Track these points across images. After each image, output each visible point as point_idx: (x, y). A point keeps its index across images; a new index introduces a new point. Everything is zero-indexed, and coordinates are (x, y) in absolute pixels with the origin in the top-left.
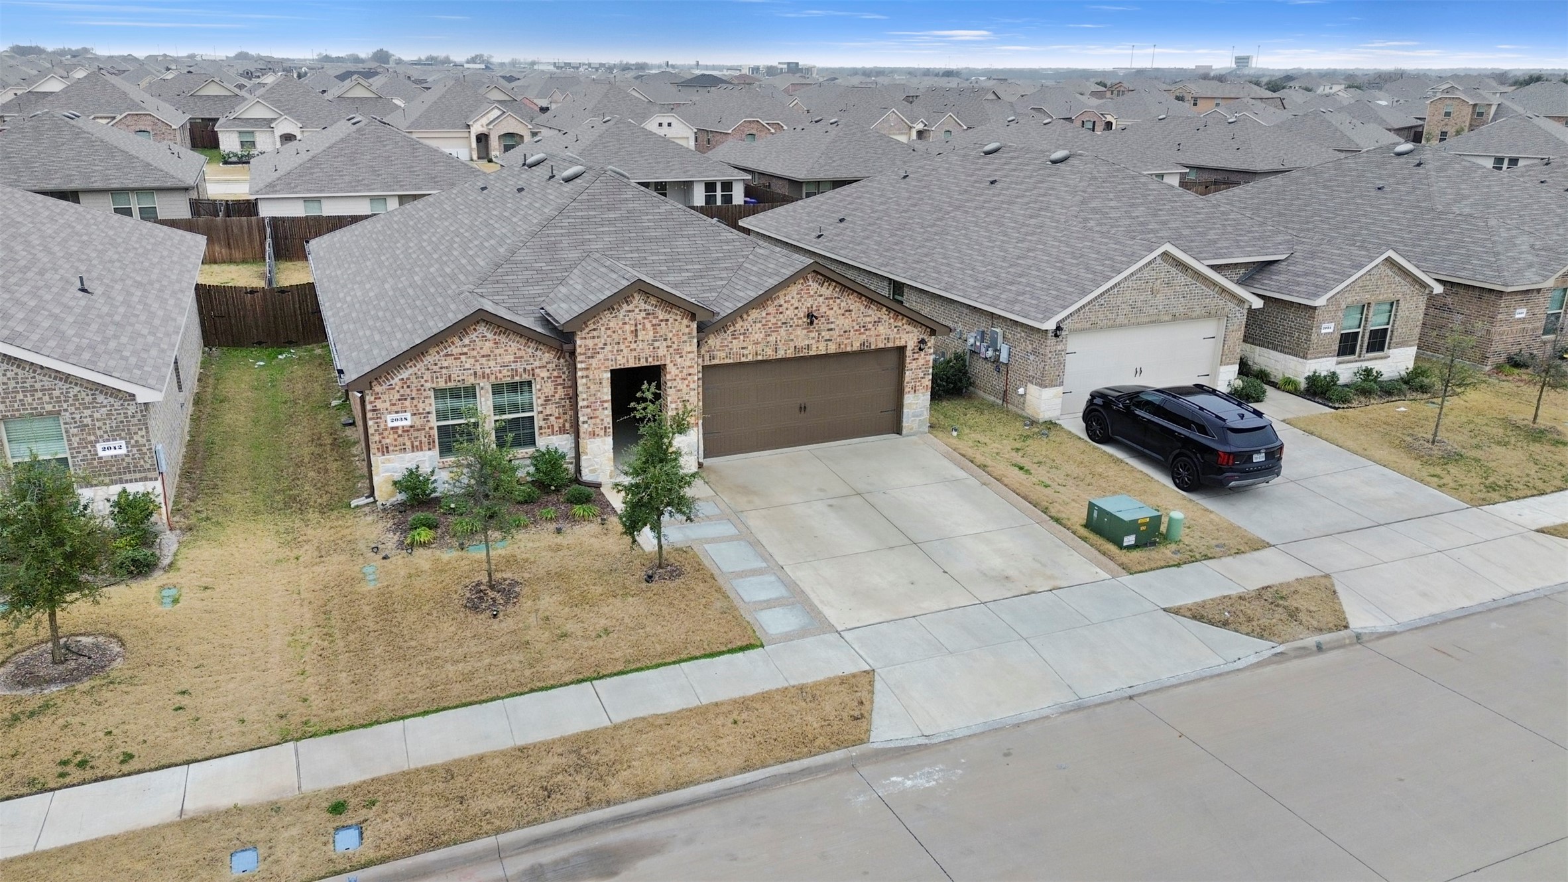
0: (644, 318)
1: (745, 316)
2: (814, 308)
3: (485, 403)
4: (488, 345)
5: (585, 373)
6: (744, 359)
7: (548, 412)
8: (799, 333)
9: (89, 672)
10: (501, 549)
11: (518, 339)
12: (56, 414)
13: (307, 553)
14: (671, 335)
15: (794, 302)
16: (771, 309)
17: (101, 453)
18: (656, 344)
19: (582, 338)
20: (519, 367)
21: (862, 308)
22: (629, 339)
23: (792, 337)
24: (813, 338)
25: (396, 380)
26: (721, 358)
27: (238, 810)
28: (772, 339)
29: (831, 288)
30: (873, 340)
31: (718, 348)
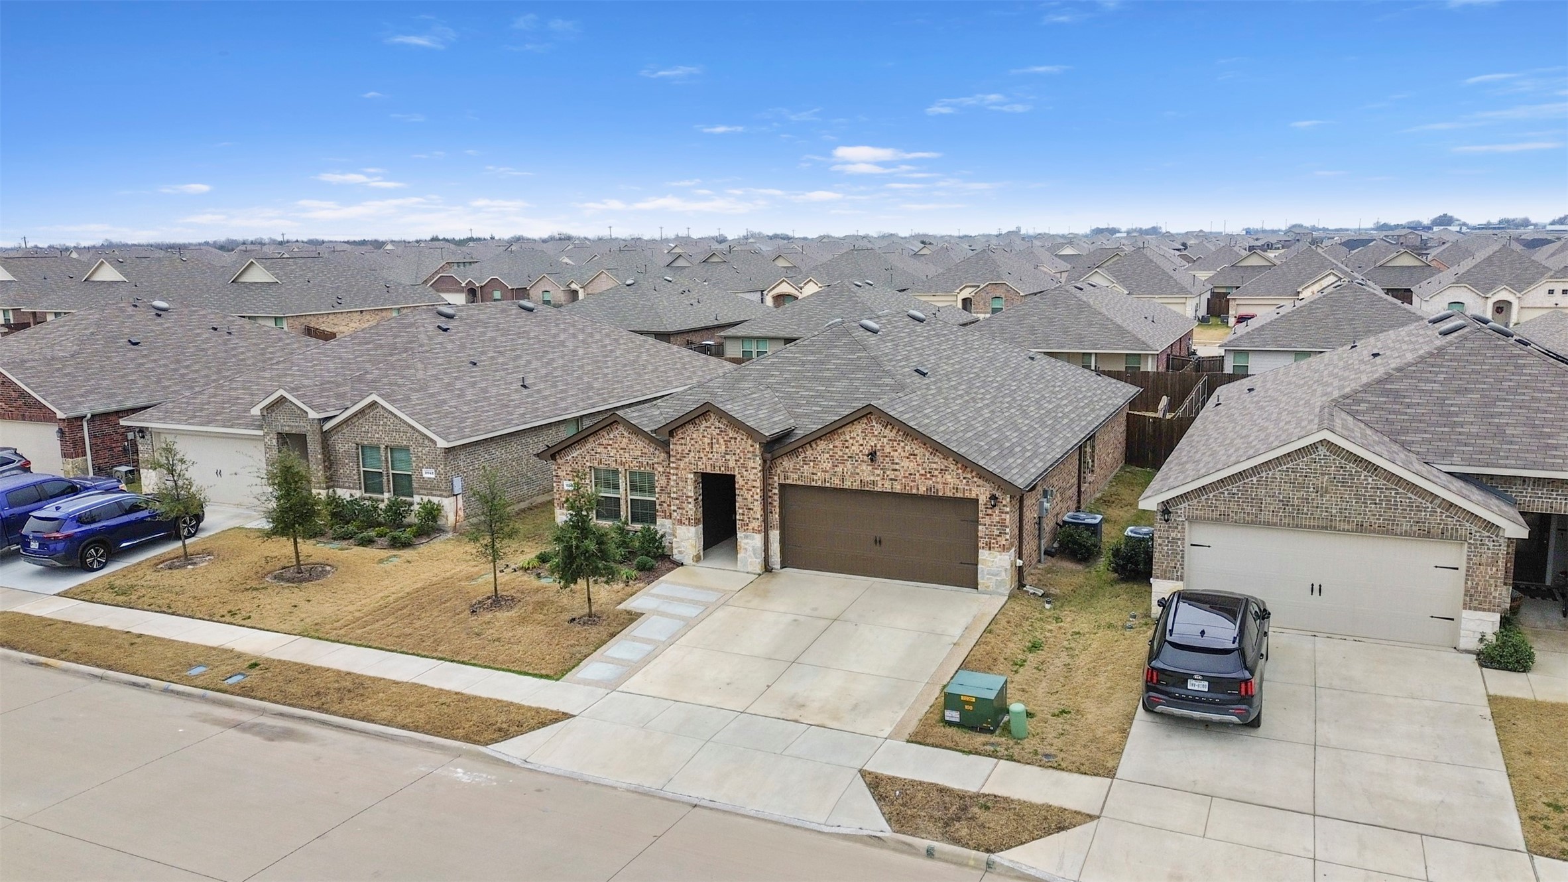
0: (718, 434)
1: (814, 446)
2: (879, 447)
3: (624, 485)
4: (625, 441)
5: (675, 472)
6: (813, 484)
7: (663, 500)
8: (864, 468)
9: (305, 581)
11: (643, 439)
12: (407, 448)
14: (739, 451)
15: (858, 439)
16: (837, 443)
17: (425, 475)
18: (728, 457)
19: (673, 444)
20: (644, 460)
21: (927, 454)
22: (707, 450)
23: (858, 471)
24: (878, 475)
25: (570, 457)
26: (794, 479)
28: (839, 469)
29: (895, 431)
30: (940, 486)
31: (792, 470)
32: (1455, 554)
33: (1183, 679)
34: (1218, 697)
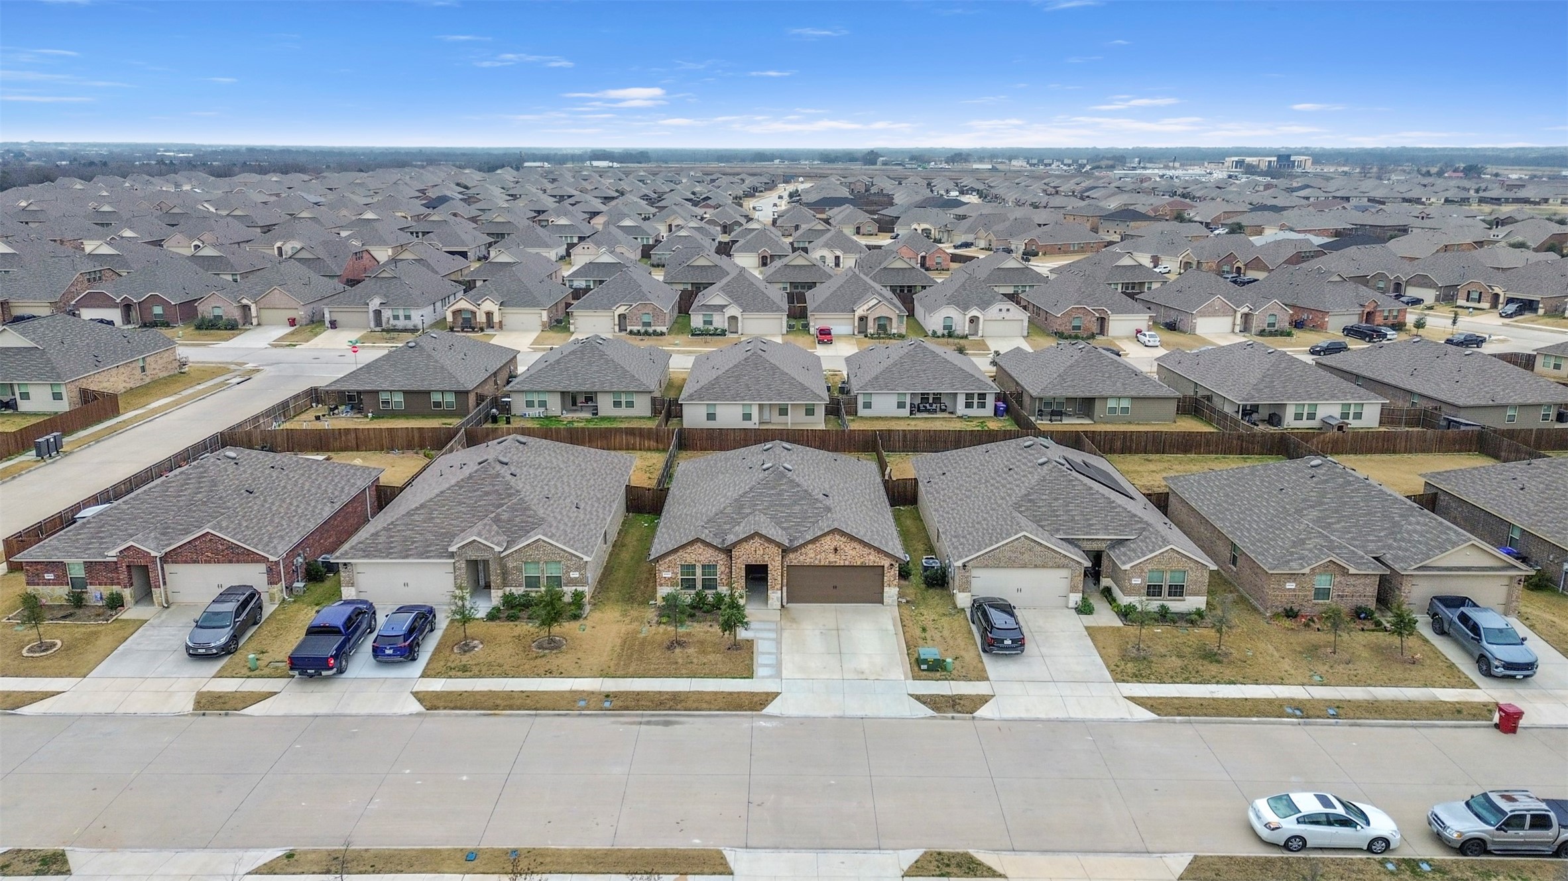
0: (759, 546)
1: (806, 547)
2: (838, 546)
3: (699, 571)
4: (701, 550)
5: (736, 565)
6: (805, 564)
7: (722, 578)
8: (831, 556)
9: (556, 648)
10: (681, 630)
11: (712, 549)
12: (560, 562)
13: (627, 620)
14: (770, 553)
15: (829, 543)
16: (818, 545)
17: (571, 576)
18: (764, 556)
19: (735, 551)
20: (712, 559)
21: (861, 548)
22: (753, 554)
23: (828, 557)
24: (838, 558)
25: (668, 560)
26: (795, 562)
27: (584, 691)
28: (818, 557)
29: (846, 539)
30: (867, 562)
31: (794, 559)
32: (1065, 573)
33: (1002, 641)
34: (1014, 645)
